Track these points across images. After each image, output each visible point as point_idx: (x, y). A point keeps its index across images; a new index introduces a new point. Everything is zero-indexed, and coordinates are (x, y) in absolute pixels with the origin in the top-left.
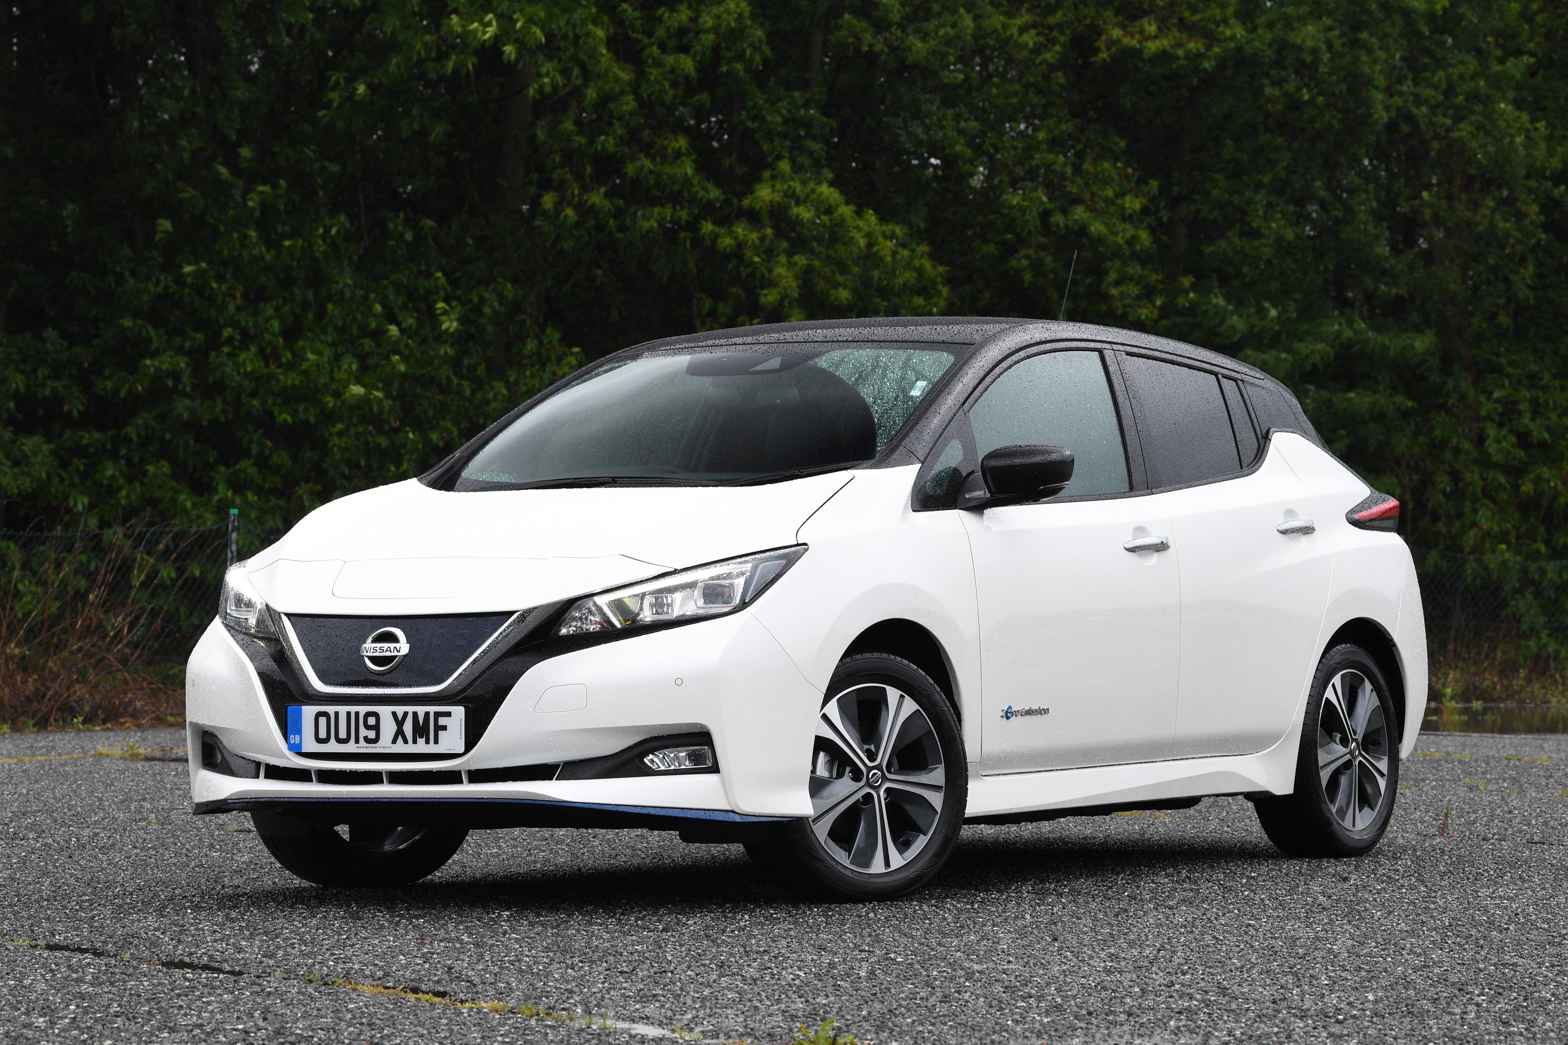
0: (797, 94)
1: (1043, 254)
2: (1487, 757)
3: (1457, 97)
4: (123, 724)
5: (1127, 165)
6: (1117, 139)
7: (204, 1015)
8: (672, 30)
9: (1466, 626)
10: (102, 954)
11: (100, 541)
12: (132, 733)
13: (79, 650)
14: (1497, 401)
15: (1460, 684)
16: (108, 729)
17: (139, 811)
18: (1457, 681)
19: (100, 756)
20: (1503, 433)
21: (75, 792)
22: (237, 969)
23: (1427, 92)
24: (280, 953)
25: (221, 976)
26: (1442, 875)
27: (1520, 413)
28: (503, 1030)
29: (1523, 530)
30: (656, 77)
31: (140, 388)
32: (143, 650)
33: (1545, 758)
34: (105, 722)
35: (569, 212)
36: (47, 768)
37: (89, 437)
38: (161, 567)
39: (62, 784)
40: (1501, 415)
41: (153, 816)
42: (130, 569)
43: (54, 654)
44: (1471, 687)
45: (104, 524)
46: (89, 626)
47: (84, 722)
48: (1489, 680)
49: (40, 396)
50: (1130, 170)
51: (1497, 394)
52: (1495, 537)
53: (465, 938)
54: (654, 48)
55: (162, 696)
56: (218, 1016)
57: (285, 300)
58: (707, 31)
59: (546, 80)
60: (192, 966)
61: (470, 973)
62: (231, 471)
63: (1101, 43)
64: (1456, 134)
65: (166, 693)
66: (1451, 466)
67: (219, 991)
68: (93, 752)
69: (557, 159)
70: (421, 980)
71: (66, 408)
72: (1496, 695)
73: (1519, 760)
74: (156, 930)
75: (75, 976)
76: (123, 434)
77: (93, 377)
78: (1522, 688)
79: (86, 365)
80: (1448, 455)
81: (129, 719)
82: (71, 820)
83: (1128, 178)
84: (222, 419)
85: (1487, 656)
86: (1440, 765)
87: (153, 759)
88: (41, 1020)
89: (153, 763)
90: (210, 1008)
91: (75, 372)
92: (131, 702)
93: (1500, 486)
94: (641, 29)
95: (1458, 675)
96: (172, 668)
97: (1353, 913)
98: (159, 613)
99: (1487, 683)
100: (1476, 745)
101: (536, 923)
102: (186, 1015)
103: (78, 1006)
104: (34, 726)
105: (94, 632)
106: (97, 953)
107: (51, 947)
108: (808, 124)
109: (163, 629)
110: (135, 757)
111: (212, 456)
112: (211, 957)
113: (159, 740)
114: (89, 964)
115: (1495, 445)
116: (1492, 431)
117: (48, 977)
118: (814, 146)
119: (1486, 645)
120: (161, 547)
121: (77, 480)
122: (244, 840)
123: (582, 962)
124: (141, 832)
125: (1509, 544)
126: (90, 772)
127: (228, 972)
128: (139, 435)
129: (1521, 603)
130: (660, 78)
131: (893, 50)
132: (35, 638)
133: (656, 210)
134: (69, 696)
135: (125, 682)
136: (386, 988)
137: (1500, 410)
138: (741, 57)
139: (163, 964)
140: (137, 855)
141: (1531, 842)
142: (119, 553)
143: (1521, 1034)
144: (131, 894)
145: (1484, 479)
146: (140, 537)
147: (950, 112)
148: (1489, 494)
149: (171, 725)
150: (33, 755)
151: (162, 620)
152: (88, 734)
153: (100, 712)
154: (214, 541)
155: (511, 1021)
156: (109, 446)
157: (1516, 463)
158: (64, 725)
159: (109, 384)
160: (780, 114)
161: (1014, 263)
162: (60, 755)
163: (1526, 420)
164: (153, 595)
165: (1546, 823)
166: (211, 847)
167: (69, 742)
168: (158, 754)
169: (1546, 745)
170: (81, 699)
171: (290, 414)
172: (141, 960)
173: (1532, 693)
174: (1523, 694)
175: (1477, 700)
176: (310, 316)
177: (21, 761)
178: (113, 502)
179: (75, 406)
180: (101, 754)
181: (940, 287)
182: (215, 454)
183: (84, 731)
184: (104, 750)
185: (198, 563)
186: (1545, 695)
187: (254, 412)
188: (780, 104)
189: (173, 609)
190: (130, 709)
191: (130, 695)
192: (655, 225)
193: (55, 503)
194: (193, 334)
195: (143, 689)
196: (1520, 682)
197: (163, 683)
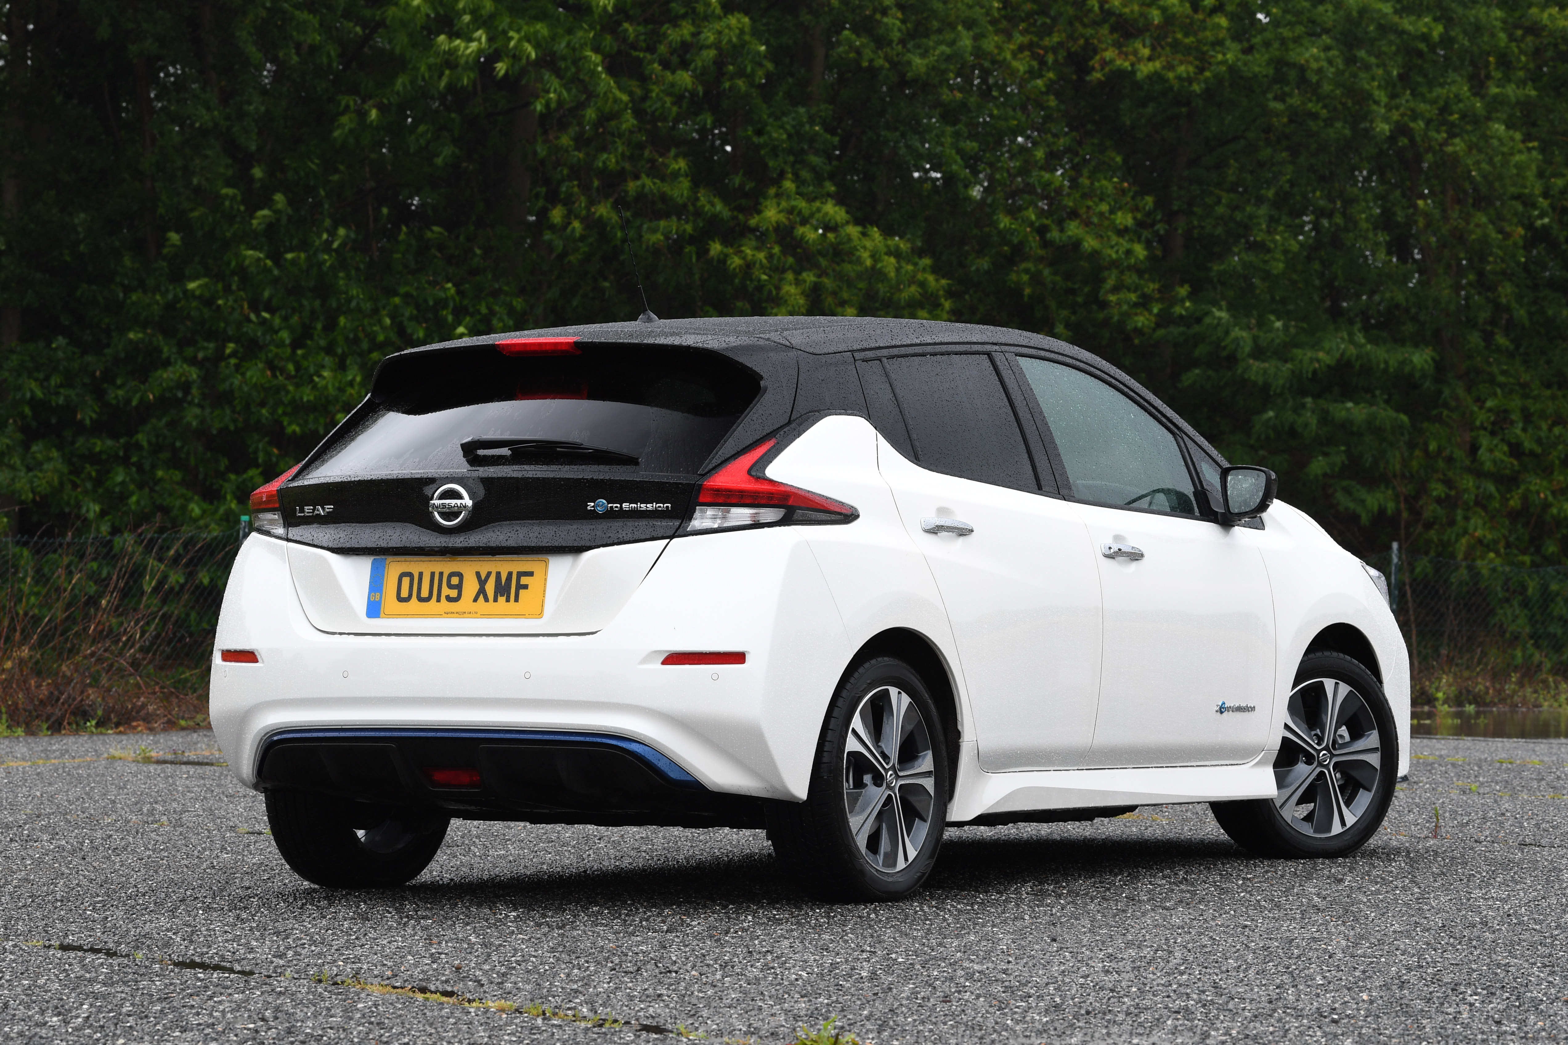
0: (802, 110)
1: (1041, 267)
2: (1480, 760)
3: (1451, 114)
4: (135, 728)
5: (1123, 180)
6: (1113, 154)
7: (215, 1014)
8: (674, 45)
9: (1459, 631)
10: (115, 954)
11: (111, 549)
12: (145, 737)
13: (93, 654)
14: (1490, 410)
15: (1453, 688)
16: (120, 733)
17: (151, 812)
18: (1450, 685)
19: (112, 759)
20: (1495, 442)
21: (87, 794)
22: (248, 968)
23: (1423, 107)
24: (290, 953)
25: (232, 976)
26: (1435, 877)
27: (1512, 423)
28: (509, 1029)
29: (1511, 539)
30: (658, 95)
31: (151, 397)
32: (154, 654)
33: (1536, 760)
34: (117, 725)
35: (576, 224)
36: (60, 771)
37: (100, 445)
38: (171, 573)
39: (76, 786)
40: (1494, 424)
41: (165, 818)
42: (142, 575)
43: (68, 658)
44: (1464, 691)
45: (116, 531)
46: (102, 631)
47: (98, 725)
48: (1482, 685)
49: (54, 404)
50: (1126, 185)
51: (1489, 404)
52: (1487, 546)
53: (473, 939)
54: (656, 65)
55: (175, 701)
56: (229, 1015)
57: (294, 310)
58: (709, 47)
59: (552, 95)
60: (204, 966)
61: (477, 973)
62: (240, 480)
63: (1095, 62)
64: (1450, 149)
65: (177, 697)
66: (1445, 475)
67: (230, 991)
68: (106, 755)
69: (565, 172)
70: (428, 980)
71: (79, 416)
72: (1488, 700)
73: (1511, 763)
74: (168, 930)
75: (88, 975)
76: (134, 440)
77: (105, 385)
78: (1515, 692)
79: (98, 373)
80: (1441, 464)
81: (141, 723)
82: (84, 822)
83: (1123, 192)
84: (232, 428)
85: (1479, 663)
86: (1433, 768)
87: (165, 762)
88: (55, 1019)
89: (164, 766)
90: (221, 1008)
91: (87, 380)
92: (144, 706)
93: (1490, 497)
94: (644, 45)
95: (1451, 680)
96: (183, 672)
97: (1348, 914)
98: (170, 616)
99: (1481, 687)
100: (1468, 749)
101: (542, 924)
102: (198, 1014)
103: (91, 1005)
104: (48, 729)
105: (107, 636)
106: (110, 954)
107: (64, 948)
108: (812, 140)
109: (174, 634)
110: (148, 760)
111: (224, 463)
112: (223, 958)
113: (170, 743)
114: (102, 964)
115: (1488, 454)
116: (1485, 441)
117: (62, 977)
118: (815, 160)
119: (1479, 650)
120: (172, 552)
121: (89, 485)
122: (255, 842)
123: (587, 962)
124: (153, 835)
125: (1498, 553)
126: (103, 775)
127: (239, 972)
128: (149, 443)
129: (1509, 612)
130: (661, 95)
131: (894, 65)
132: (48, 642)
133: (662, 223)
134: (82, 700)
135: (138, 686)
136: (394, 987)
137: (1492, 419)
138: (741, 73)
139: (176, 964)
140: (149, 857)
141: (1523, 844)
142: (131, 559)
143: (1513, 1033)
144: (144, 895)
145: (1478, 488)
146: (152, 542)
147: (949, 129)
148: (1481, 502)
149: (183, 729)
150: (48, 758)
151: (174, 624)
152: (101, 737)
153: (112, 716)
154: (224, 547)
155: (518, 1021)
156: (121, 453)
157: (1508, 472)
158: (78, 729)
159: (120, 393)
160: (785, 130)
161: (1014, 277)
162: (74, 758)
163: (1518, 431)
164: (164, 602)
165: (1537, 826)
166: (223, 848)
167: (82, 745)
168: (170, 757)
169: (1537, 749)
170: (94, 702)
171: (299, 425)
172: (154, 960)
173: (1525, 697)
174: (1516, 698)
175: (1470, 704)
176: (319, 326)
177: (34, 764)
178: (124, 509)
179: (88, 414)
180: (114, 757)
181: (943, 300)
182: (226, 462)
183: (97, 734)
184: (117, 754)
185: (208, 570)
186: (1536, 699)
187: (264, 421)
188: (785, 119)
189: (183, 616)
190: (143, 713)
191: (142, 699)
192: (662, 238)
193: (67, 510)
194: (206, 344)
195: (154, 693)
196: (1513, 686)
197: (175, 688)
